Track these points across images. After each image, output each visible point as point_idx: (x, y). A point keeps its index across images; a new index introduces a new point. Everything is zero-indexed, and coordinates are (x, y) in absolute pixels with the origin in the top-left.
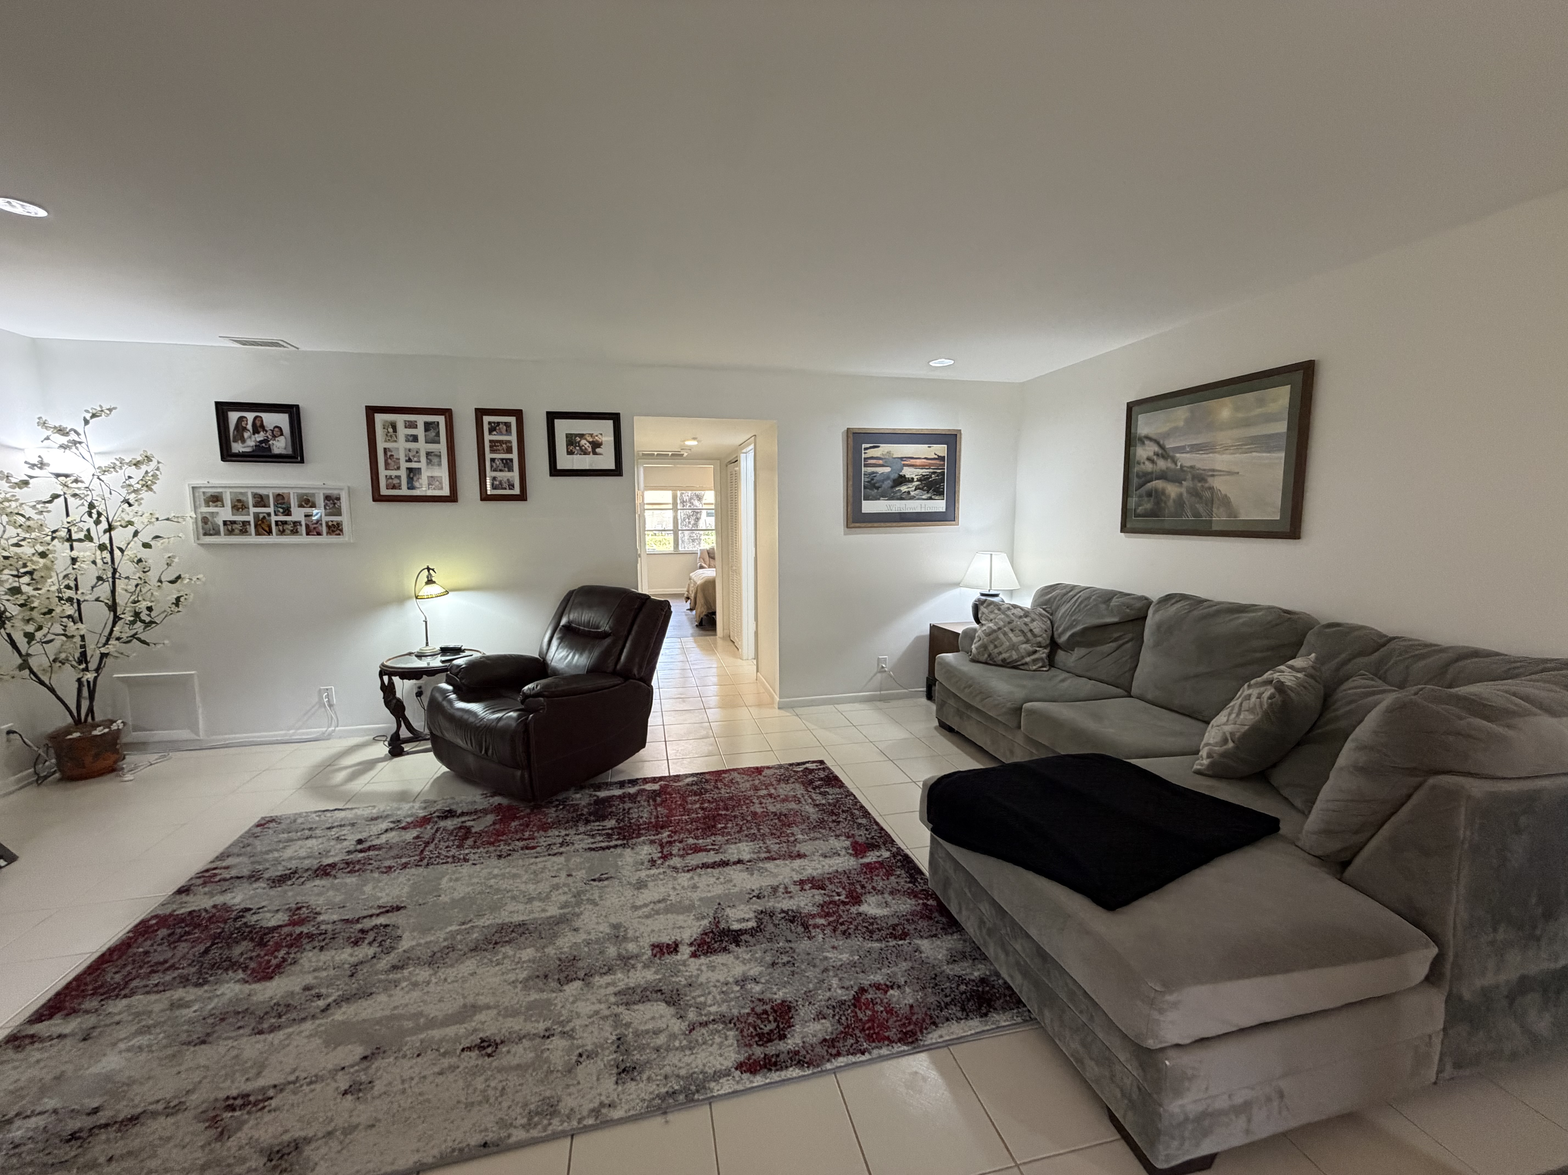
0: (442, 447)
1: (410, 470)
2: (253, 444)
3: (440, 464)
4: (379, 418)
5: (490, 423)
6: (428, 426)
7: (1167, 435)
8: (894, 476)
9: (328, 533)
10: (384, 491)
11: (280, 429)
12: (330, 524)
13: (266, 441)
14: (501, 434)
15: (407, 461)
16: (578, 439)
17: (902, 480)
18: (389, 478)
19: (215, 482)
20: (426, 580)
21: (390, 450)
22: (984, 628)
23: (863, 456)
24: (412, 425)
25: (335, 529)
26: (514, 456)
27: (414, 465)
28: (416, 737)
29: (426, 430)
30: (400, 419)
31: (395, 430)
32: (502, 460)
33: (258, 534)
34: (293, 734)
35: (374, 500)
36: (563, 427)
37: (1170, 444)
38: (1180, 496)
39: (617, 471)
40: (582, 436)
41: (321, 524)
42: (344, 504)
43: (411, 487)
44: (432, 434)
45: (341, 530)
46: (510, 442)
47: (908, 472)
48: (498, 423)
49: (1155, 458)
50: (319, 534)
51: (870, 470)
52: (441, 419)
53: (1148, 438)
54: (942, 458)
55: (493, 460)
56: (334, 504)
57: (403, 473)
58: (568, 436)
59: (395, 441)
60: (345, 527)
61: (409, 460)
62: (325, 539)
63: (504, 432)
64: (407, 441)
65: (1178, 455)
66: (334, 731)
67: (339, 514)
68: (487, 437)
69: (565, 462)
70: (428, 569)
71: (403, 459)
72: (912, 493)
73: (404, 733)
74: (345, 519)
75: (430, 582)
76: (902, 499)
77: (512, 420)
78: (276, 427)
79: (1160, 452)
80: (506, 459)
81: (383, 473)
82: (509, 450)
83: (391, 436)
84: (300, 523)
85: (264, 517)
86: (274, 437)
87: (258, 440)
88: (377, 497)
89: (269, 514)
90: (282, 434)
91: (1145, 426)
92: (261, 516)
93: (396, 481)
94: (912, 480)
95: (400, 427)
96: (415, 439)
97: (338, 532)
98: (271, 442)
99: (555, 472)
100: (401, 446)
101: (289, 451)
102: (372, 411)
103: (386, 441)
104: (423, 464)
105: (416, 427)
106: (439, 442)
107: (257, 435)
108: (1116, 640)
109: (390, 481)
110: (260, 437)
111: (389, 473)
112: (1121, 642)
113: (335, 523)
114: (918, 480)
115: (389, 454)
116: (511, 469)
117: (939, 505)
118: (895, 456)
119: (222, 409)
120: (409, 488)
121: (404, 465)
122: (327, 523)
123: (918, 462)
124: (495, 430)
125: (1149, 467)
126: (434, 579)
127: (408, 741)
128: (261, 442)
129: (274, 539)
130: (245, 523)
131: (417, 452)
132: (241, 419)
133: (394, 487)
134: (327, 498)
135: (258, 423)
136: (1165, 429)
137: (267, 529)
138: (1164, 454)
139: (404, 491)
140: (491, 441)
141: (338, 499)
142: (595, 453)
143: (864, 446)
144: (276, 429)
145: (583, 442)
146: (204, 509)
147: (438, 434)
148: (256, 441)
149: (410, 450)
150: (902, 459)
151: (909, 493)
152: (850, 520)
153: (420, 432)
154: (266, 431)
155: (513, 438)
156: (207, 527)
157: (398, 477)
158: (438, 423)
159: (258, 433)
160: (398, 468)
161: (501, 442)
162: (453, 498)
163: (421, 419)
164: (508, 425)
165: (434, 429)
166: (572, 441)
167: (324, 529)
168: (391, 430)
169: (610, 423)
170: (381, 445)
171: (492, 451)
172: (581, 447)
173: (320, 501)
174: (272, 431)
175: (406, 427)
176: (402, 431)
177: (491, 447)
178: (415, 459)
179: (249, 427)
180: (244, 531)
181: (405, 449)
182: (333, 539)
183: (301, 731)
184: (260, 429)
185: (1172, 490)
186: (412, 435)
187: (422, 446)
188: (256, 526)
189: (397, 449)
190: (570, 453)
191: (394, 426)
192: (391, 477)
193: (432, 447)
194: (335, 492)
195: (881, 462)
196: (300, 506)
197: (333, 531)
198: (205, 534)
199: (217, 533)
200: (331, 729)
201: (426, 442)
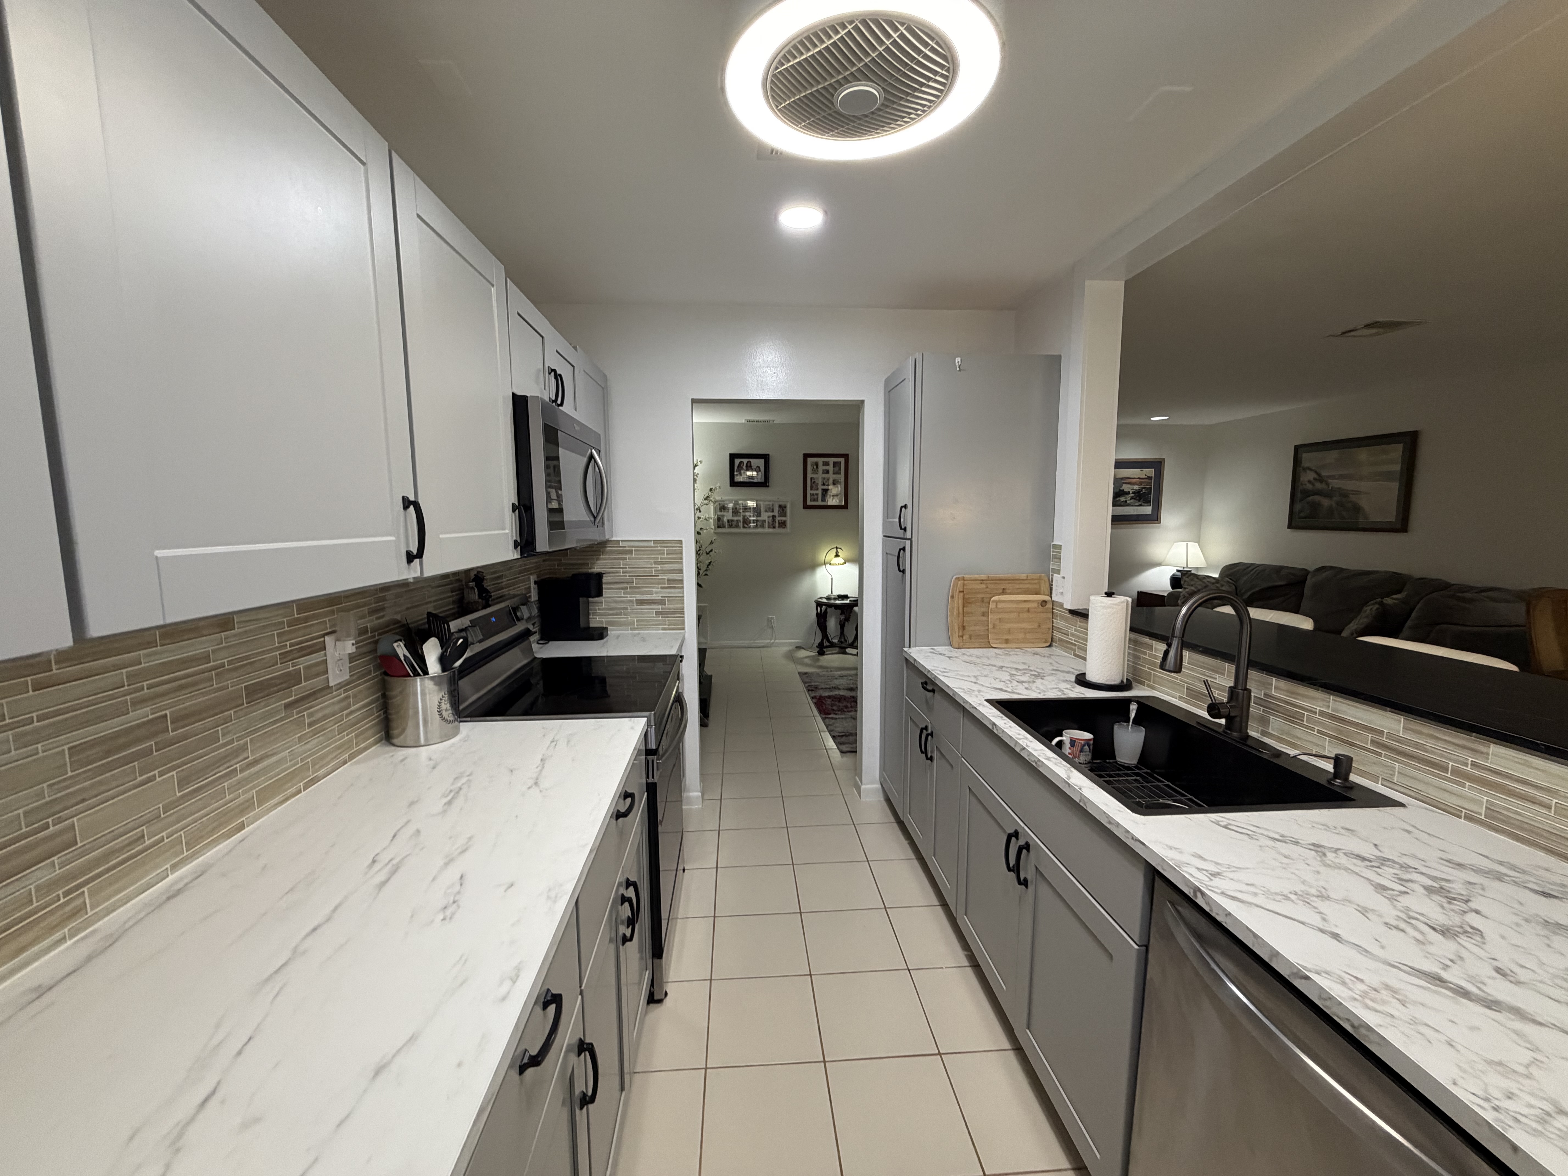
0: (842, 477)
1: (823, 490)
3: (839, 487)
4: (810, 460)
6: (835, 464)
7: (1323, 467)
9: (779, 527)
10: (809, 503)
11: (760, 468)
12: (780, 522)
13: (753, 475)
15: (822, 485)
17: (1121, 493)
18: (812, 495)
19: (725, 498)
20: (835, 554)
21: (814, 479)
22: (1187, 590)
24: (826, 464)
25: (783, 524)
27: (825, 487)
28: (832, 645)
29: (834, 466)
30: (820, 460)
31: (817, 467)
33: (745, 527)
34: (753, 643)
35: (804, 508)
37: (1323, 473)
38: (1331, 505)
41: (776, 522)
42: (789, 510)
43: (823, 501)
44: (837, 469)
45: (786, 525)
47: (1126, 488)
49: (1314, 481)
50: (774, 527)
52: (842, 460)
53: (1308, 468)
54: (1150, 478)
56: (783, 510)
57: (820, 492)
59: (817, 474)
60: (788, 523)
61: (824, 484)
62: (778, 530)
64: (823, 473)
65: (1330, 480)
67: (785, 516)
70: (837, 548)
71: (820, 483)
72: (1128, 502)
73: (826, 643)
74: (788, 519)
75: (837, 556)
78: (758, 467)
79: (1318, 477)
81: (809, 492)
83: (815, 471)
84: (765, 521)
87: (749, 474)
88: (806, 507)
89: (751, 516)
90: (760, 471)
91: (1307, 461)
92: (747, 517)
93: (816, 497)
94: (1128, 493)
95: (820, 464)
96: (827, 472)
97: (784, 526)
100: (820, 476)
101: (763, 480)
102: (806, 456)
103: (812, 474)
104: (831, 487)
105: (829, 465)
106: (840, 474)
107: (747, 472)
108: (1284, 595)
110: (750, 472)
111: (813, 492)
113: (783, 521)
114: (1133, 493)
115: (813, 481)
117: (1147, 510)
119: (733, 457)
120: (822, 501)
121: (821, 487)
123: (1133, 481)
125: (1309, 487)
126: (839, 554)
127: (827, 647)
128: (750, 476)
129: (752, 530)
130: (738, 521)
131: (829, 479)
132: (741, 463)
133: (814, 500)
134: (780, 506)
135: (749, 464)
136: (1319, 464)
137: (749, 525)
138: (1321, 479)
139: (820, 503)
141: (786, 507)
146: (719, 513)
147: (840, 469)
148: (747, 475)
149: (824, 479)
150: (1122, 479)
151: (1126, 501)
153: (830, 468)
156: (719, 523)
157: (817, 494)
158: (841, 462)
159: (749, 470)
160: (817, 489)
162: (845, 506)
163: (832, 460)
165: (839, 466)
167: (777, 524)
168: (815, 467)
170: (809, 476)
173: (776, 509)
175: (823, 465)
176: (821, 468)
178: (827, 484)
179: (744, 467)
180: (737, 526)
181: (822, 478)
182: (781, 530)
183: (757, 641)
184: (749, 468)
185: (1325, 502)
186: (826, 470)
187: (832, 477)
188: (743, 523)
189: (818, 478)
191: (817, 464)
193: (836, 476)
194: (784, 504)
196: (766, 511)
197: (782, 526)
198: (719, 527)
199: (724, 527)
200: (773, 641)
201: (834, 474)
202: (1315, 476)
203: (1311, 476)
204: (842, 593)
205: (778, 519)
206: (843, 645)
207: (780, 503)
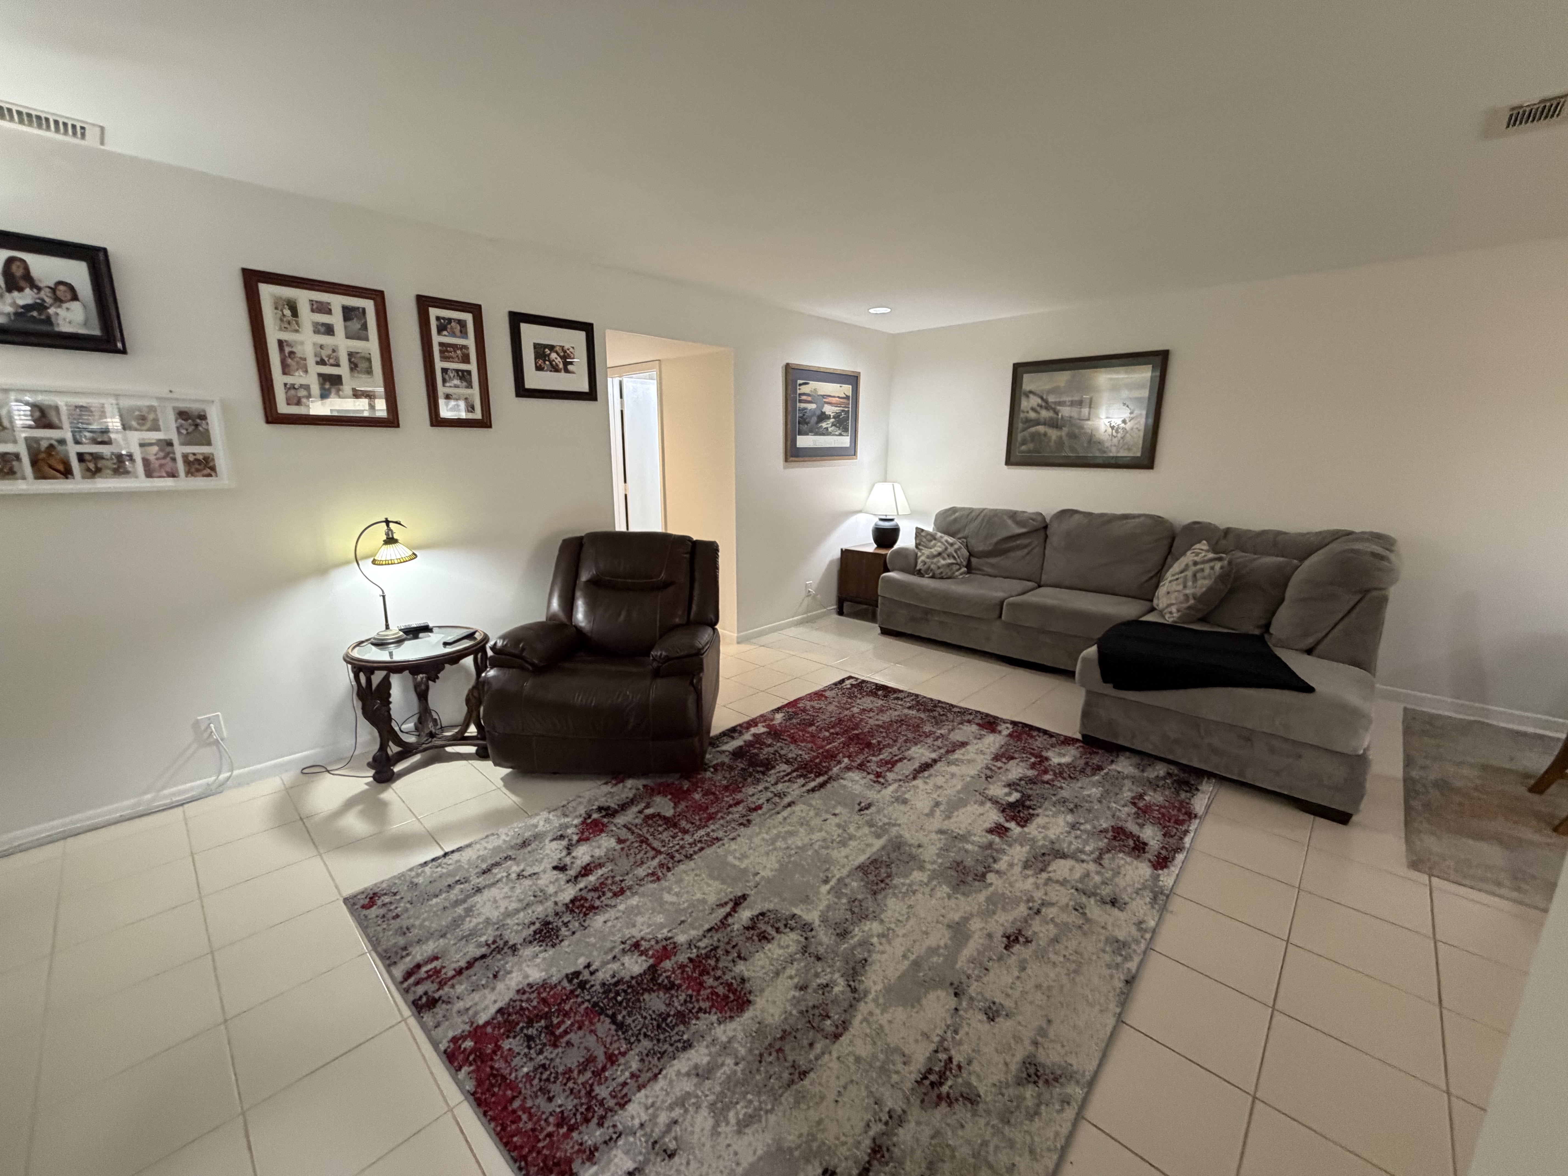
0: (372, 346)
1: (321, 376)
2: (9, 309)
3: (369, 371)
4: (267, 291)
5: (438, 318)
6: (348, 313)
7: (1051, 391)
8: (818, 413)
11: (71, 288)
12: (191, 458)
13: (40, 306)
14: (454, 335)
15: (317, 363)
16: (547, 351)
17: (823, 417)
20: (385, 538)
21: (289, 345)
23: (798, 392)
24: (322, 308)
25: (201, 466)
26: (473, 367)
27: (329, 370)
28: (408, 751)
29: (346, 318)
30: (303, 297)
31: (295, 313)
32: (457, 371)
33: (40, 475)
34: (154, 800)
35: (268, 422)
36: (531, 334)
37: (1051, 399)
38: (1060, 438)
39: (591, 395)
40: (552, 348)
41: (174, 460)
42: (215, 425)
43: (327, 404)
44: (355, 325)
45: (213, 469)
46: (465, 347)
47: (829, 410)
48: (450, 320)
49: (1038, 409)
51: (803, 405)
53: (1031, 392)
54: (847, 397)
55: (445, 371)
56: (197, 426)
57: (310, 379)
58: (537, 346)
59: (297, 331)
60: (222, 462)
61: (322, 362)
62: (185, 483)
63: (458, 333)
64: (316, 332)
65: (1058, 408)
66: (228, 778)
67: (207, 441)
68: (436, 339)
69: (534, 379)
70: (387, 522)
71: (311, 359)
72: (830, 429)
73: (390, 748)
75: (390, 540)
76: (823, 434)
77: (468, 317)
78: (60, 283)
79: (1044, 404)
80: (463, 371)
81: (279, 379)
82: (466, 359)
83: (289, 323)
84: (130, 456)
85: (51, 446)
86: (58, 301)
87: (21, 302)
88: (273, 417)
89: (62, 442)
90: (75, 297)
91: (1030, 382)
92: (44, 445)
94: (829, 417)
95: (303, 309)
96: (329, 330)
97: (208, 471)
98: (51, 311)
99: (522, 391)
100: (306, 340)
101: (93, 331)
102: (252, 278)
103: (281, 329)
104: (344, 370)
105: (329, 312)
106: (367, 339)
107: (15, 294)
108: (1025, 546)
109: (292, 392)
110: (26, 297)
111: (289, 380)
112: (1030, 548)
113: (201, 457)
114: (834, 417)
115: (287, 350)
116: (470, 386)
117: (846, 441)
118: (819, 393)
120: (325, 405)
121: (314, 369)
122: (185, 456)
123: (834, 400)
124: (445, 329)
125: (1032, 415)
126: (395, 537)
127: (395, 757)
128: (28, 308)
129: (78, 484)
131: (334, 351)
134: (183, 415)
135: (17, 271)
136: (1048, 387)
137: (61, 467)
138: (1047, 406)
139: (317, 409)
140: (441, 344)
141: (203, 417)
142: (567, 371)
143: (800, 382)
144: (61, 288)
145: (553, 356)
147: (365, 327)
148: (14, 304)
149: (321, 347)
150: (823, 396)
151: (827, 429)
152: (789, 454)
153: (336, 319)
154: (39, 289)
155: (470, 342)
158: (364, 310)
159: (20, 290)
160: (305, 373)
161: (455, 347)
162: (392, 421)
163: (337, 301)
164: (462, 324)
165: (359, 319)
166: (541, 352)
167: (180, 466)
168: (287, 312)
169: (581, 335)
170: (273, 334)
171: (444, 358)
172: (551, 362)
173: (168, 420)
174: (53, 290)
175: (313, 311)
176: (307, 316)
177: (441, 352)
178: (332, 361)
181: (314, 344)
182: (199, 482)
183: (166, 792)
184: (22, 283)
185: (1053, 434)
186: (323, 324)
187: (342, 343)
188: (34, 463)
189: (302, 343)
190: (539, 368)
191: (293, 307)
192: (293, 387)
193: (357, 345)
194: (194, 407)
195: (809, 399)
196: (127, 428)
197: (198, 470)
200: (223, 776)
201: (347, 337)
202: (1039, 401)
203: (1034, 401)
204: (414, 624)
205: (179, 450)
206: (437, 742)
207: (183, 406)
